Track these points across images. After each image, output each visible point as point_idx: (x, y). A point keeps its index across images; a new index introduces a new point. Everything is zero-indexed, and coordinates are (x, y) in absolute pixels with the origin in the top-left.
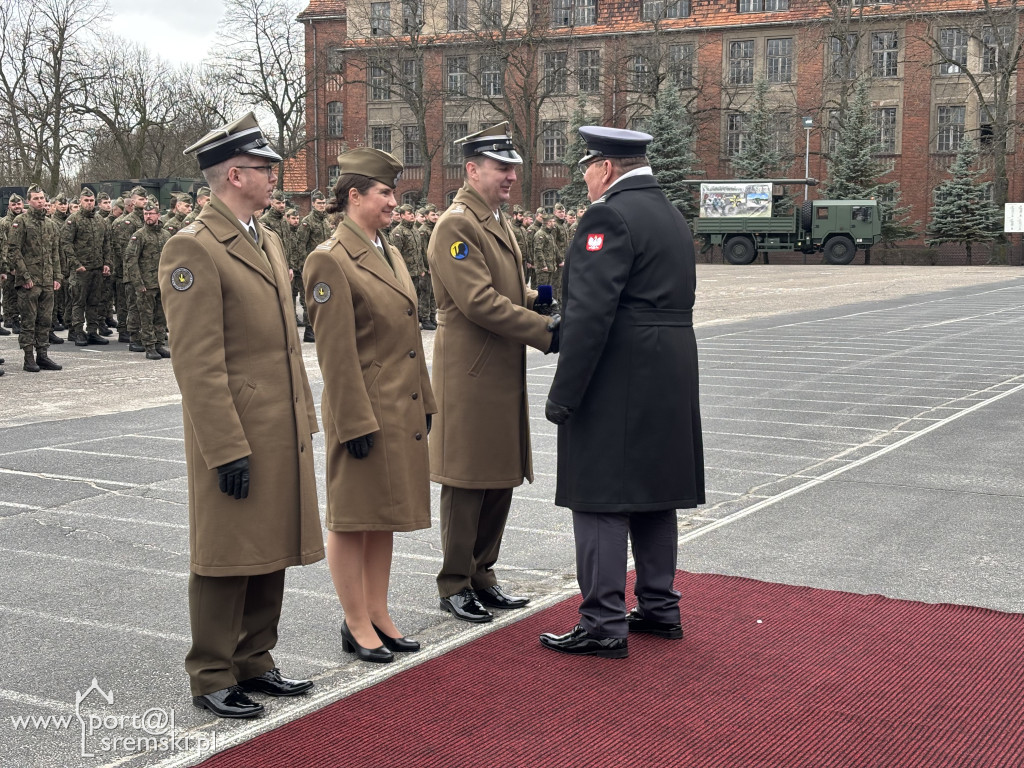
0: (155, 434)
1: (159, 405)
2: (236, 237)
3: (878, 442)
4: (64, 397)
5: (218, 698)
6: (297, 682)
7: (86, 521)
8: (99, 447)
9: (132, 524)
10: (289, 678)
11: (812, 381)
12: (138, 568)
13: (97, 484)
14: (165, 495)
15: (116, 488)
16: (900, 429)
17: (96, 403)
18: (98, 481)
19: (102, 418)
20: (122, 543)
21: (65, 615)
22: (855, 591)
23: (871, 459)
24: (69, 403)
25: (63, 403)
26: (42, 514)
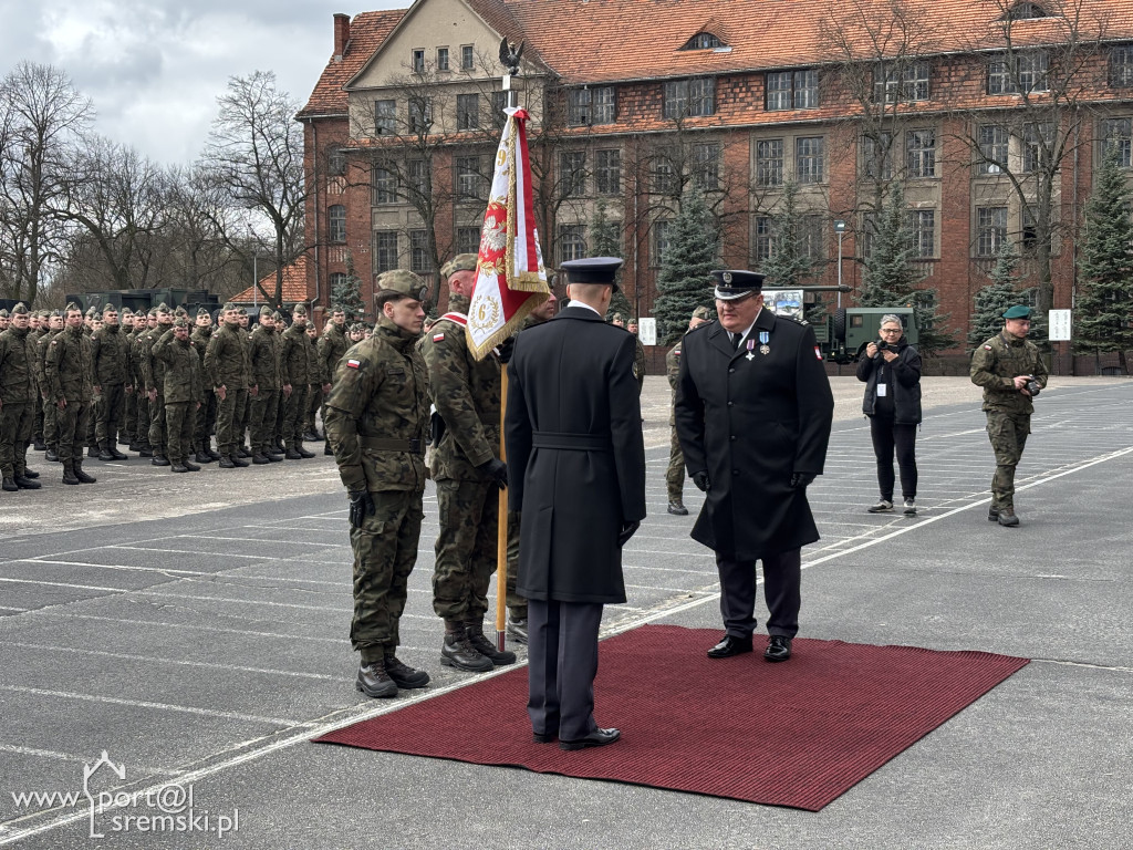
0: (206, 534)
4: (106, 506)
7: (170, 599)
8: (158, 544)
9: (211, 601)
12: (227, 630)
13: (169, 573)
14: (232, 580)
15: (186, 576)
17: (139, 511)
20: (208, 614)
21: (180, 660)
23: (860, 548)
24: (112, 511)
25: (108, 511)
26: (130, 594)
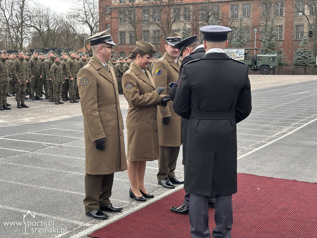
0: (61, 128)
1: (60, 119)
2: (101, 68)
3: (286, 131)
4: (31, 116)
5: (94, 213)
6: (118, 208)
7: (44, 156)
8: (44, 132)
9: (58, 157)
10: (115, 207)
11: (263, 111)
12: (62, 171)
13: (45, 144)
14: (67, 147)
15: (51, 145)
16: (292, 127)
17: (41, 118)
18: (46, 143)
19: (43, 123)
20: (56, 163)
21: (41, 186)
22: (287, 179)
23: (285, 136)
24: (33, 118)
25: (31, 118)
26: (30, 154)
